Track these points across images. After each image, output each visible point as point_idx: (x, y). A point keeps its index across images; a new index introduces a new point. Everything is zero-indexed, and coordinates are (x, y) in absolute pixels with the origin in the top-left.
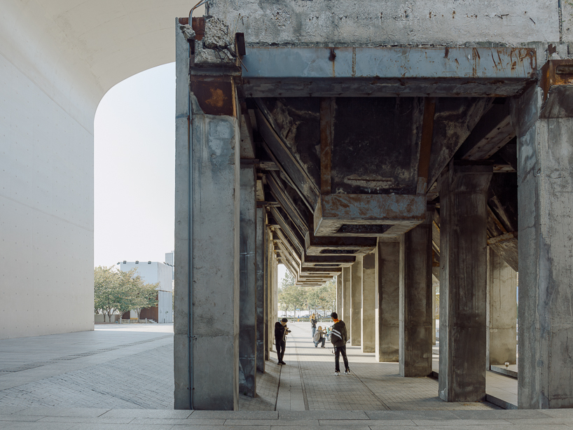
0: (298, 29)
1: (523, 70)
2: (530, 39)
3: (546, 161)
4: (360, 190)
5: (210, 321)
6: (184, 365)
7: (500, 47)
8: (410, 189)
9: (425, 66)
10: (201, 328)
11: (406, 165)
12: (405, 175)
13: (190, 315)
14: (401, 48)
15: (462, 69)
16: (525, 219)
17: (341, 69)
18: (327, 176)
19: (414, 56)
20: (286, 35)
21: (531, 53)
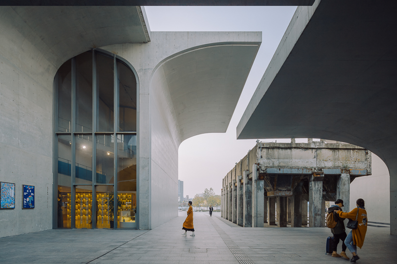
0: (273, 164)
1: (310, 172)
2: (311, 166)
3: (314, 189)
4: (281, 190)
5: (260, 214)
6: (256, 222)
7: (306, 168)
8: (290, 190)
9: (295, 172)
10: (258, 216)
11: (289, 186)
12: (289, 188)
13: (257, 213)
14: (291, 168)
15: (300, 172)
16: (310, 197)
17: (281, 172)
18: (275, 188)
19: (293, 170)
20: (271, 165)
21: (312, 169)
